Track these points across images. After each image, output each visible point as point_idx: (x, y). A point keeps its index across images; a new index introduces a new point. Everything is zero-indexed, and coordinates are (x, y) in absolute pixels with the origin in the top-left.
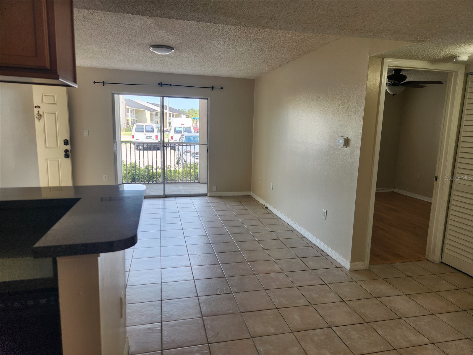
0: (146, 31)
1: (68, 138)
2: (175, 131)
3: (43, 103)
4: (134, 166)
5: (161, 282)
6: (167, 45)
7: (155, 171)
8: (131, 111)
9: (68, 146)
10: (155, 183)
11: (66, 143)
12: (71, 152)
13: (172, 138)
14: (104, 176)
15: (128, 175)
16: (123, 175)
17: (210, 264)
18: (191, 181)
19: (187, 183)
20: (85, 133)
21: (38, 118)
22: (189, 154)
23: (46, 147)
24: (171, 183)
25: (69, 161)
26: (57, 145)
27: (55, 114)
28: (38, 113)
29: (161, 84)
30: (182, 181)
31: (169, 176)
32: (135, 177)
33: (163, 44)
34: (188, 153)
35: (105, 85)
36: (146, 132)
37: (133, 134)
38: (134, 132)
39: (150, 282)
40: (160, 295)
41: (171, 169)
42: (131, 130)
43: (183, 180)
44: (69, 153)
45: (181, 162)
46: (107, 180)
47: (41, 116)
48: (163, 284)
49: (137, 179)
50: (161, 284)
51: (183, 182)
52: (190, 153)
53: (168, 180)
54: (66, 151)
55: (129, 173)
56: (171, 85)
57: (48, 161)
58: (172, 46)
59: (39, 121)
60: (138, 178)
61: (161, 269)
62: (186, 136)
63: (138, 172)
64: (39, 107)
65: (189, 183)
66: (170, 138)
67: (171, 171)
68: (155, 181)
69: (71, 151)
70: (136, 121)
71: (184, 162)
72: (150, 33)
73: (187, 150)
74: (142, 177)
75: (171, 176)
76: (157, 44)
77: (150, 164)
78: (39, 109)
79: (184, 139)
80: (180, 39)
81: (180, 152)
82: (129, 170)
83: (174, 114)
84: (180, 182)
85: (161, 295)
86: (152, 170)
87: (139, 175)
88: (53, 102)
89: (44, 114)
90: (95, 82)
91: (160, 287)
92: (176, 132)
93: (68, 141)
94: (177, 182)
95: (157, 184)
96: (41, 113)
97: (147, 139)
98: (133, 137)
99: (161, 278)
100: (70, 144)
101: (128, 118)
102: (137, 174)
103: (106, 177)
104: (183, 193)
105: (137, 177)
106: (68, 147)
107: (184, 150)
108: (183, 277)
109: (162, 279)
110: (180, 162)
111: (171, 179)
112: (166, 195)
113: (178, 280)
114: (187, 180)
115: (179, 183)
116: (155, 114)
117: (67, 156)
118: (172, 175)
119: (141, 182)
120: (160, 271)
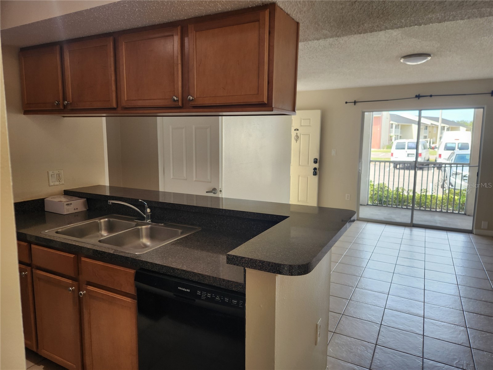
0: (394, 44)
1: (318, 157)
2: (445, 148)
3: (301, 126)
4: (382, 188)
5: (381, 323)
6: (421, 52)
7: (406, 194)
8: (396, 126)
9: (316, 164)
10: (405, 208)
11: (316, 161)
12: (318, 170)
13: (440, 156)
14: (347, 195)
15: (374, 197)
16: (369, 196)
17: (452, 323)
18: (453, 210)
19: (447, 212)
20: (333, 153)
21: (296, 139)
22: (459, 177)
23: (299, 165)
24: (425, 210)
25: (316, 178)
26: (308, 164)
27: (309, 135)
28: (296, 135)
29: (418, 97)
30: (440, 210)
31: (423, 202)
32: (382, 199)
33: (416, 52)
34: (457, 176)
35: (357, 104)
36: (408, 149)
37: (392, 152)
38: (393, 150)
39: (369, 320)
40: (376, 337)
41: (426, 194)
42: (390, 147)
43: (442, 209)
44: (317, 171)
45: (446, 186)
46: (349, 199)
47: (298, 137)
48: (383, 327)
49: (384, 201)
50: (381, 326)
51: (441, 212)
52: (461, 175)
53: (423, 206)
54: (315, 169)
55: (375, 194)
56: (431, 96)
57: (300, 177)
58: (428, 53)
59: (296, 142)
60: (386, 200)
61: (385, 308)
62: (457, 154)
63: (386, 194)
64: (298, 130)
65: (450, 213)
66: (438, 156)
67: (426, 195)
68: (405, 205)
69: (319, 168)
70: (400, 137)
71: (450, 186)
72: (399, 44)
73: (456, 172)
74: (390, 200)
75: (426, 202)
76: (409, 53)
77: (401, 186)
78: (298, 131)
79: (454, 157)
80: (436, 43)
81: (447, 174)
82: (376, 191)
83: (449, 128)
84: (438, 210)
85: (377, 339)
86: (402, 193)
87: (387, 197)
88: (309, 125)
89: (300, 135)
90: (346, 103)
91: (379, 328)
92: (447, 148)
93: (317, 159)
94: (433, 210)
95: (406, 210)
96: (298, 135)
97: (408, 157)
98: (392, 155)
99: (381, 319)
100: (319, 163)
101: (392, 134)
102: (384, 196)
103: (348, 196)
104: (438, 225)
105: (384, 200)
106: (317, 166)
107: (452, 171)
108: (409, 327)
109: (383, 320)
110: (444, 186)
111: (425, 205)
112: (413, 224)
113: (403, 329)
114: (447, 209)
115: (436, 211)
116: (424, 129)
117: (315, 174)
118: (428, 201)
119: (389, 206)
120: (383, 310)
